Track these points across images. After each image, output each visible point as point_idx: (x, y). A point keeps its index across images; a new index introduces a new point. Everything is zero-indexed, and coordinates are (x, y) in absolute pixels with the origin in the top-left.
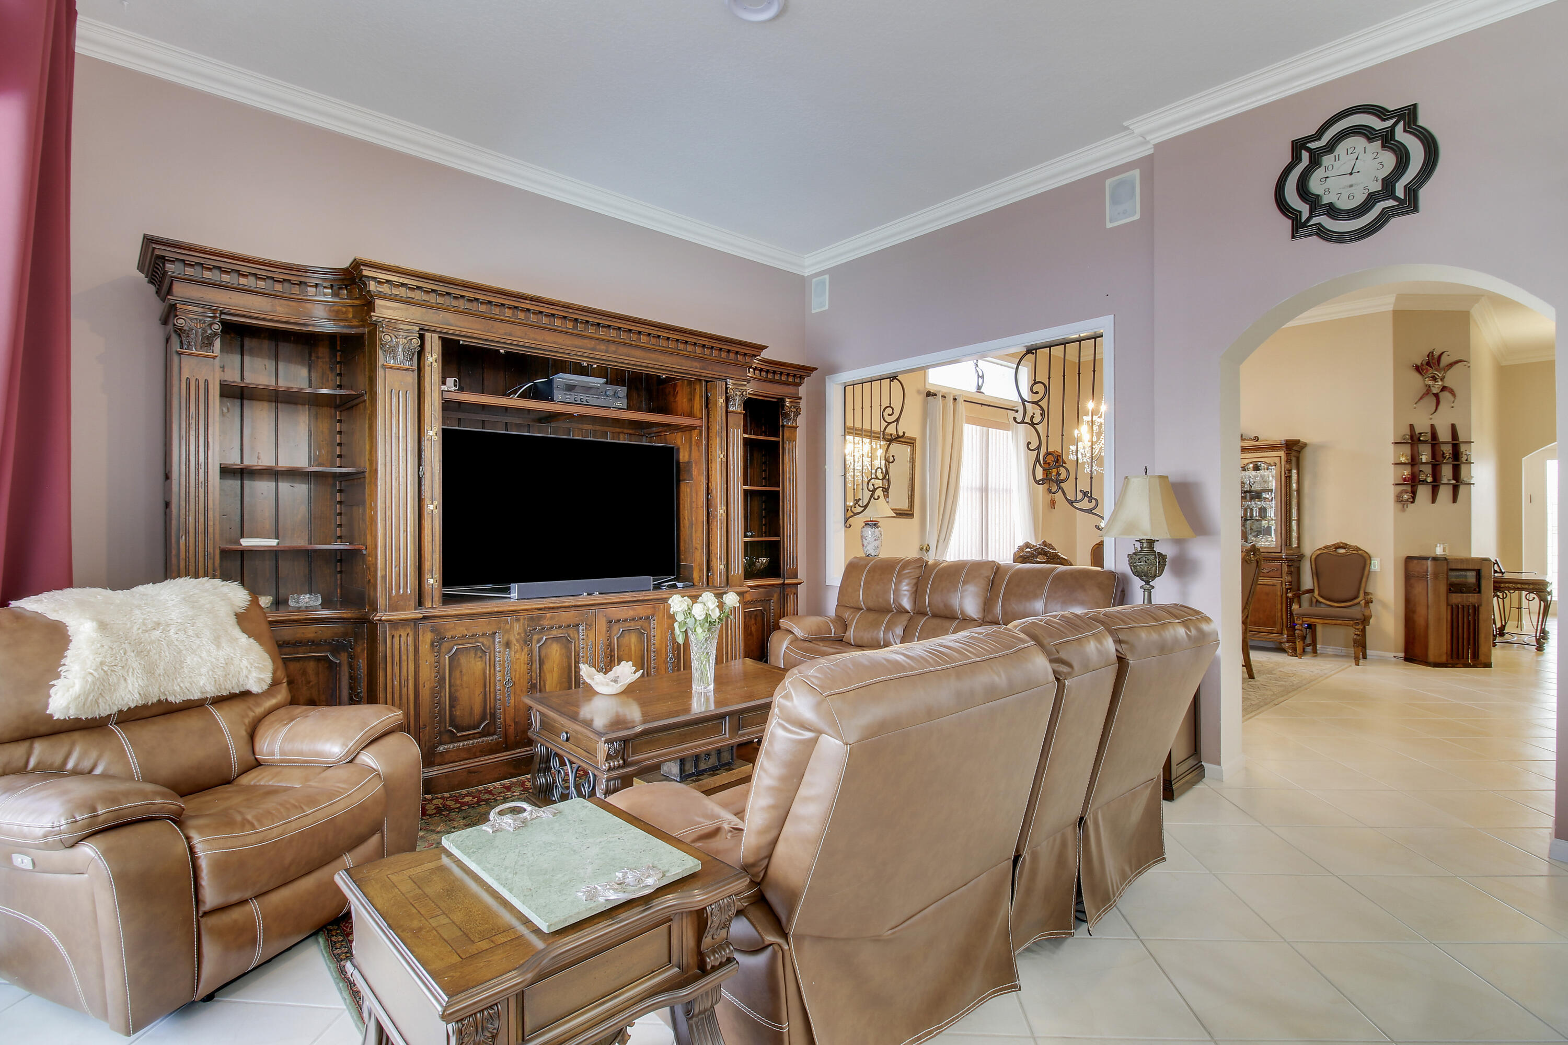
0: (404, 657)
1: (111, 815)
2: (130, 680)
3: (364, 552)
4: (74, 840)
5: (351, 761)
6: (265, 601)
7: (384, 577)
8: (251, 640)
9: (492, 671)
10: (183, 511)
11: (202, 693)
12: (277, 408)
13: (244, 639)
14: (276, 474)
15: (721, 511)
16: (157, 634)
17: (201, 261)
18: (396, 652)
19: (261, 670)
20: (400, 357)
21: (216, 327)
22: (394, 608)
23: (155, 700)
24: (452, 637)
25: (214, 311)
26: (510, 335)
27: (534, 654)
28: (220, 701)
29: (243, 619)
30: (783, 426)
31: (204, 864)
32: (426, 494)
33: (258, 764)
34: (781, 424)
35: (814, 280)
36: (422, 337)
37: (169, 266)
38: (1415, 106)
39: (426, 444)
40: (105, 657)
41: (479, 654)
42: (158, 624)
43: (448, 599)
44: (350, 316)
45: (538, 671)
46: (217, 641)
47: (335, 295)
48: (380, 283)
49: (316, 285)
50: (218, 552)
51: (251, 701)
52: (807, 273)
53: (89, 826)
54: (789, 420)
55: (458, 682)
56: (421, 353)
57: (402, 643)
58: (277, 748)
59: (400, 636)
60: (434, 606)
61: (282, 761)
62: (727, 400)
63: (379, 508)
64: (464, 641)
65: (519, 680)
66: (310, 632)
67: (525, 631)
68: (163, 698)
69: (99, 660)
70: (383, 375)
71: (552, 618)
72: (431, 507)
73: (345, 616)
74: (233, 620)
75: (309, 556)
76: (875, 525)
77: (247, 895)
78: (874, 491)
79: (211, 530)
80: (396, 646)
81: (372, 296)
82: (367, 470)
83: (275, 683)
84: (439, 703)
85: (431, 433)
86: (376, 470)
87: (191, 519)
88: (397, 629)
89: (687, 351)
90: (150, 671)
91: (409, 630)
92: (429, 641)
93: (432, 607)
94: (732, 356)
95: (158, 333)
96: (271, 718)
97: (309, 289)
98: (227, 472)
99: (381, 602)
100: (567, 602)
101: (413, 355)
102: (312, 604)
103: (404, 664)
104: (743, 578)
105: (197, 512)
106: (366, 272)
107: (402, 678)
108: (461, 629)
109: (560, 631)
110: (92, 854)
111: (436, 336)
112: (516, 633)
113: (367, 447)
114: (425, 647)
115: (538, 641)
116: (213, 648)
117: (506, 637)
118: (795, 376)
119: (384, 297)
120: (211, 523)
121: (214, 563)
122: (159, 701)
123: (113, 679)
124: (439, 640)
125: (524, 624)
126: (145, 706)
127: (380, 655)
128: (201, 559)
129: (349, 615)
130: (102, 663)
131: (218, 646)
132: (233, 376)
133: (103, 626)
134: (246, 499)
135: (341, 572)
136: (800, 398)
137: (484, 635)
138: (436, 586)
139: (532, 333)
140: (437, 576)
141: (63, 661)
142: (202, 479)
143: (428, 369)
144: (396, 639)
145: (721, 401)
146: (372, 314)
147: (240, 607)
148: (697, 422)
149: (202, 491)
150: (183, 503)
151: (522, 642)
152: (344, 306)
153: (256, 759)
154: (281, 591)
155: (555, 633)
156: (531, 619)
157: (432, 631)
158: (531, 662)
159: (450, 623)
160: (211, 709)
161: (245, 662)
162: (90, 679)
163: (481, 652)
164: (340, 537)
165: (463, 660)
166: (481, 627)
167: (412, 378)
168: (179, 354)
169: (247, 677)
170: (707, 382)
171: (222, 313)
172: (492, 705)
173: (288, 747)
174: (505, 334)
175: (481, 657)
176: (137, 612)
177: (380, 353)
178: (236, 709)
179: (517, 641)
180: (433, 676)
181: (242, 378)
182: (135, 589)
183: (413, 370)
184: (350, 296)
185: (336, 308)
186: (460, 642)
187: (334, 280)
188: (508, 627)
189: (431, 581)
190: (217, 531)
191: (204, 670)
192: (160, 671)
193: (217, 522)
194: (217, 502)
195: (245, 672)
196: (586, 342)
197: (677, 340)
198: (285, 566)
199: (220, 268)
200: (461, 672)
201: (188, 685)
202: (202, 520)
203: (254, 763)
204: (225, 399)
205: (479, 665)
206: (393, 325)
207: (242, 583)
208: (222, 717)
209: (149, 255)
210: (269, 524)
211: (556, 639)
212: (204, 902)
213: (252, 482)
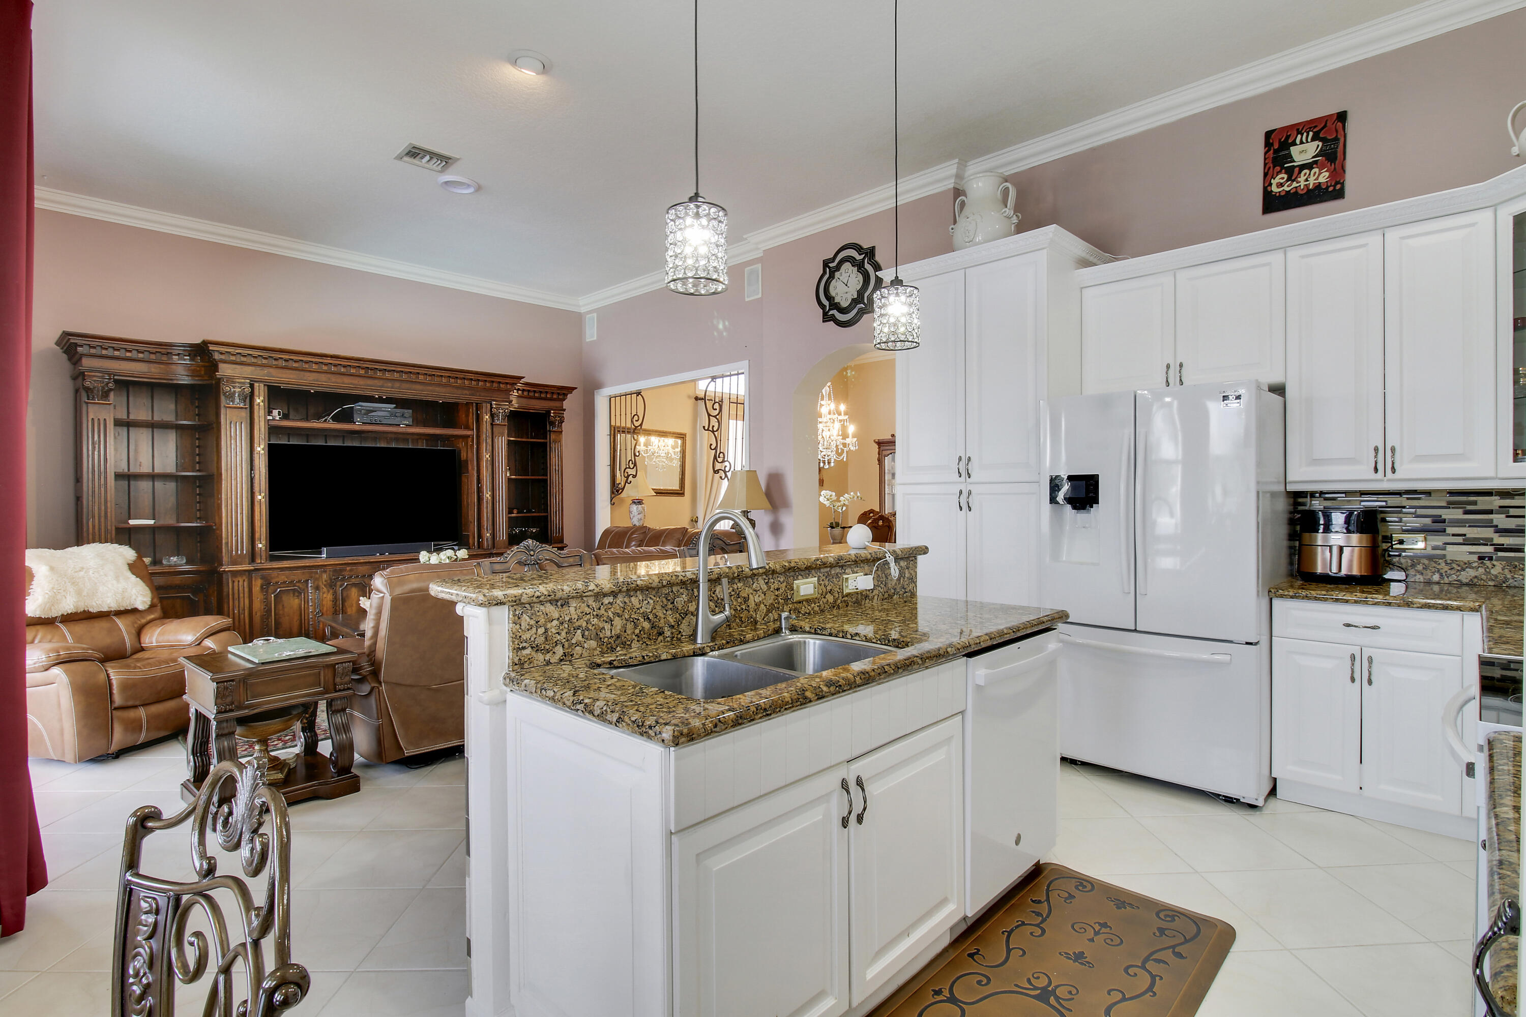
0: (241, 595)
1: (67, 655)
2: (68, 597)
3: (214, 527)
4: (49, 666)
5: (199, 644)
6: (147, 560)
7: (227, 543)
8: (138, 579)
9: (306, 606)
10: (90, 503)
11: (109, 607)
12: (153, 432)
13: (133, 578)
14: (153, 477)
15: (487, 495)
16: (82, 573)
17: (100, 344)
18: (236, 592)
19: (144, 596)
20: (237, 400)
21: (111, 385)
22: (234, 563)
23: (82, 610)
24: (276, 583)
25: (109, 375)
26: (317, 381)
27: (338, 594)
28: (119, 613)
29: (133, 567)
30: (550, 431)
31: (114, 682)
32: (256, 489)
33: (142, 649)
34: (548, 429)
35: (588, 316)
36: (252, 386)
37: (79, 349)
38: (874, 247)
39: (256, 456)
40: (54, 585)
41: (297, 594)
42: (83, 568)
43: (273, 558)
44: (203, 373)
45: (341, 606)
46: (117, 578)
47: (191, 360)
48: (222, 353)
49: (179, 354)
50: (114, 528)
51: (138, 616)
52: (583, 310)
53: (57, 659)
54: (555, 427)
55: (281, 612)
56: (252, 396)
57: (240, 586)
58: (154, 640)
59: (239, 581)
60: (262, 562)
61: (158, 647)
62: (492, 416)
63: (223, 499)
64: (285, 585)
65: (327, 612)
66: (177, 580)
67: (331, 579)
68: (86, 609)
69: (51, 586)
70: (225, 412)
71: (351, 570)
72: (260, 497)
73: (201, 569)
74: (127, 567)
75: (177, 531)
76: (639, 502)
77: (137, 703)
78: (628, 477)
79: (109, 514)
80: (236, 588)
81: (216, 362)
82: (215, 473)
83: (152, 606)
84: (267, 625)
85: (259, 449)
86: (221, 474)
87: (96, 508)
88: (236, 577)
89: (457, 383)
90: (79, 593)
91: (244, 578)
92: (259, 585)
93: (261, 563)
94: (495, 385)
95: (69, 385)
96: (151, 624)
97: (174, 357)
98: (119, 476)
99: (225, 559)
100: (362, 560)
101: (246, 398)
102: (179, 562)
103: (242, 600)
104: (507, 543)
105: (100, 503)
106: (211, 348)
107: (240, 608)
108: (283, 577)
109: (358, 579)
110: (59, 672)
111: (262, 385)
112: (324, 580)
113: (215, 459)
114: (256, 589)
115: (341, 586)
116: (115, 582)
117: (316, 583)
118: (559, 394)
119: (225, 362)
120: (109, 510)
121: (111, 536)
122: (84, 611)
123: (59, 597)
124: (267, 585)
125: (329, 574)
126: (76, 613)
127: (225, 593)
128: (103, 534)
129: (204, 569)
130: (53, 588)
131: (118, 581)
132: (123, 415)
133: (52, 569)
134: (132, 494)
135: (199, 542)
136: (564, 410)
137: (299, 581)
138: (264, 548)
139: (334, 378)
140: (264, 542)
141: (31, 587)
142: (102, 482)
143: (256, 407)
144: (236, 584)
145: (487, 417)
146: (217, 373)
147: (131, 560)
148: (469, 433)
149: (103, 489)
150: (90, 498)
151: (328, 586)
152: (198, 367)
153: (142, 646)
154: (158, 556)
155: (353, 581)
156: (335, 571)
157: (261, 579)
158: (335, 600)
159: (275, 573)
160: (114, 618)
161: (134, 591)
162: (47, 596)
163: (298, 593)
164: (199, 518)
165: (285, 598)
166: (298, 575)
167: (245, 414)
168: (87, 403)
169: (135, 599)
170: (477, 404)
171: (114, 375)
172: (306, 628)
173: (161, 639)
174: (314, 380)
175: (297, 596)
176: (70, 561)
177: (223, 398)
178: (130, 619)
179: (325, 585)
180: (263, 607)
181: (128, 417)
182: (66, 549)
183: (246, 408)
184: (202, 360)
185: (193, 368)
186: (282, 586)
187: (191, 350)
188: (317, 576)
189: (260, 546)
190: (113, 516)
191: (109, 595)
192: (85, 593)
193: (113, 510)
194: (113, 497)
195: (134, 597)
196: (376, 382)
197: (449, 377)
198: (160, 538)
199: (113, 347)
200: (283, 605)
201: (100, 602)
202: (103, 508)
203: (140, 648)
204: (117, 427)
205: (297, 601)
206: (231, 380)
207: (130, 547)
208: (120, 623)
209: (65, 341)
210: (148, 510)
211: (354, 585)
212: (115, 702)
213: (136, 482)
